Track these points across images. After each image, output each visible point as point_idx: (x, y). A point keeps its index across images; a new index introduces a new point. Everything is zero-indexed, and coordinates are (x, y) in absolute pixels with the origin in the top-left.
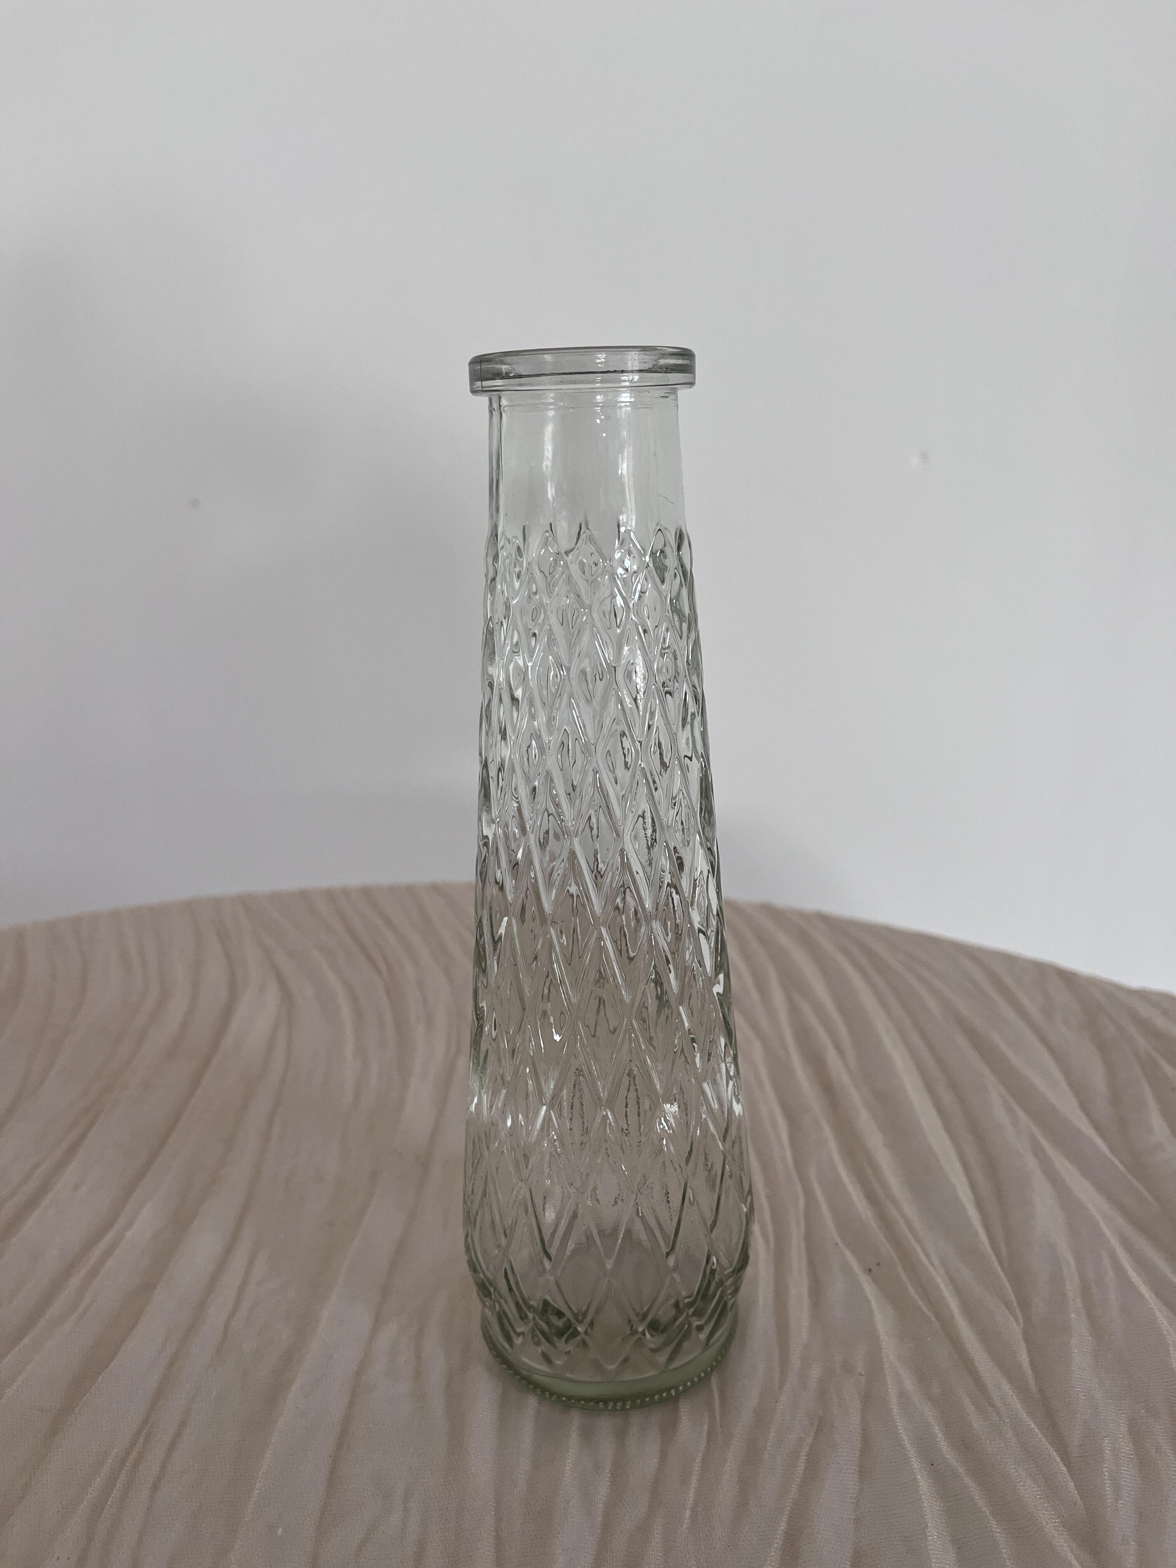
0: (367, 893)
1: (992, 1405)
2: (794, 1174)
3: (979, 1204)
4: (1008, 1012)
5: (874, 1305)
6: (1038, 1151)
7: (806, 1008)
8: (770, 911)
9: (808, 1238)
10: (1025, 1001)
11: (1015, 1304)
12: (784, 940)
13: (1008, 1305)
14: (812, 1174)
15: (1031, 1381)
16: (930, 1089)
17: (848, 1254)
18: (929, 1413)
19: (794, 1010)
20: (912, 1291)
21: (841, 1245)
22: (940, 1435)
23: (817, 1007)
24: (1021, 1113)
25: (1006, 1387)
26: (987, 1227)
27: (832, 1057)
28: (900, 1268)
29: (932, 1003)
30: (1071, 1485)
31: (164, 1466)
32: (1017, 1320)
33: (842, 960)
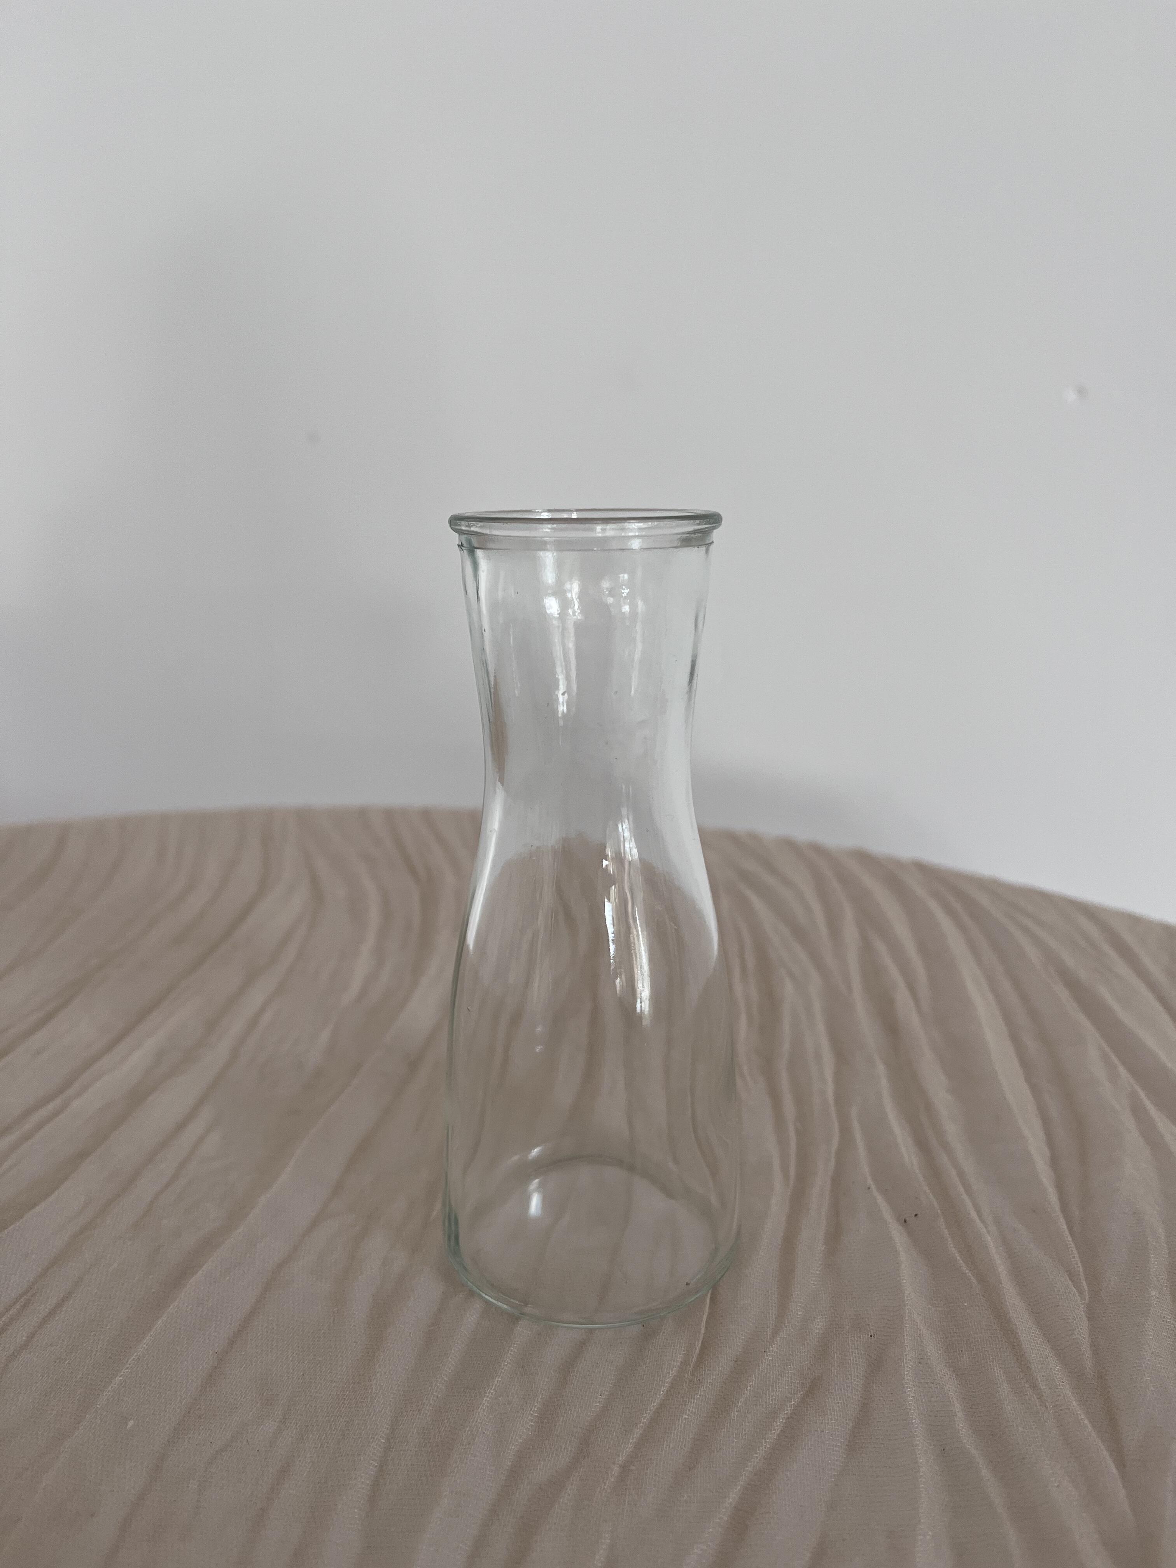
0: (427, 815)
1: (1034, 1386)
2: (833, 1110)
3: (1054, 1162)
4: (1122, 968)
5: (903, 1257)
6: (1138, 1111)
7: (881, 947)
8: (864, 857)
9: (837, 1180)
10: (1147, 961)
11: (1082, 1276)
12: (869, 881)
13: (1072, 1275)
14: (854, 1112)
15: (1089, 1364)
16: (1015, 1038)
17: (880, 1199)
18: (951, 1387)
19: (867, 947)
20: (952, 1248)
21: (873, 1187)
22: (960, 1414)
23: (896, 949)
24: (1121, 1069)
25: (1056, 1369)
26: (1059, 1186)
27: (902, 998)
28: (941, 1222)
29: (1033, 953)
30: (1122, 1493)
31: (31, 1336)
32: (1081, 1293)
33: (933, 905)
